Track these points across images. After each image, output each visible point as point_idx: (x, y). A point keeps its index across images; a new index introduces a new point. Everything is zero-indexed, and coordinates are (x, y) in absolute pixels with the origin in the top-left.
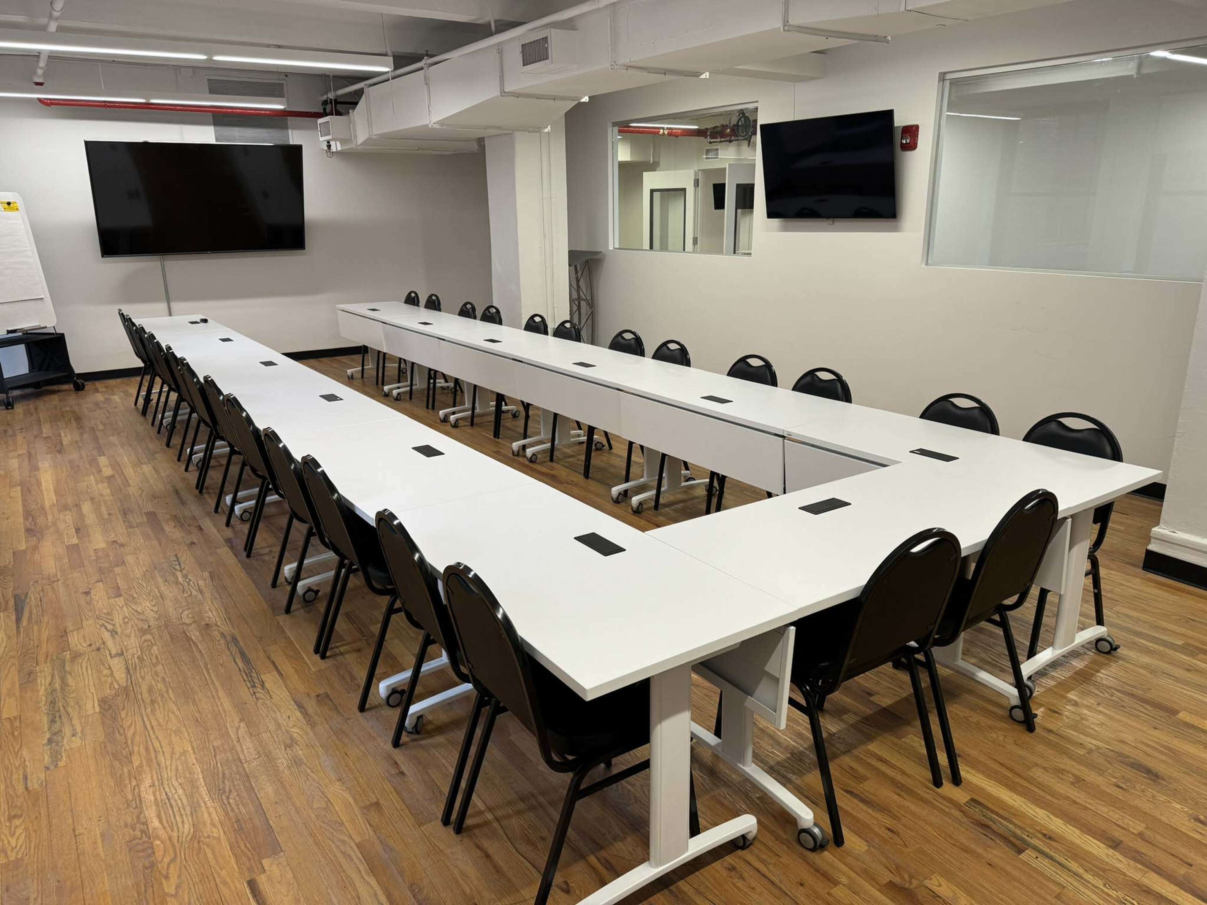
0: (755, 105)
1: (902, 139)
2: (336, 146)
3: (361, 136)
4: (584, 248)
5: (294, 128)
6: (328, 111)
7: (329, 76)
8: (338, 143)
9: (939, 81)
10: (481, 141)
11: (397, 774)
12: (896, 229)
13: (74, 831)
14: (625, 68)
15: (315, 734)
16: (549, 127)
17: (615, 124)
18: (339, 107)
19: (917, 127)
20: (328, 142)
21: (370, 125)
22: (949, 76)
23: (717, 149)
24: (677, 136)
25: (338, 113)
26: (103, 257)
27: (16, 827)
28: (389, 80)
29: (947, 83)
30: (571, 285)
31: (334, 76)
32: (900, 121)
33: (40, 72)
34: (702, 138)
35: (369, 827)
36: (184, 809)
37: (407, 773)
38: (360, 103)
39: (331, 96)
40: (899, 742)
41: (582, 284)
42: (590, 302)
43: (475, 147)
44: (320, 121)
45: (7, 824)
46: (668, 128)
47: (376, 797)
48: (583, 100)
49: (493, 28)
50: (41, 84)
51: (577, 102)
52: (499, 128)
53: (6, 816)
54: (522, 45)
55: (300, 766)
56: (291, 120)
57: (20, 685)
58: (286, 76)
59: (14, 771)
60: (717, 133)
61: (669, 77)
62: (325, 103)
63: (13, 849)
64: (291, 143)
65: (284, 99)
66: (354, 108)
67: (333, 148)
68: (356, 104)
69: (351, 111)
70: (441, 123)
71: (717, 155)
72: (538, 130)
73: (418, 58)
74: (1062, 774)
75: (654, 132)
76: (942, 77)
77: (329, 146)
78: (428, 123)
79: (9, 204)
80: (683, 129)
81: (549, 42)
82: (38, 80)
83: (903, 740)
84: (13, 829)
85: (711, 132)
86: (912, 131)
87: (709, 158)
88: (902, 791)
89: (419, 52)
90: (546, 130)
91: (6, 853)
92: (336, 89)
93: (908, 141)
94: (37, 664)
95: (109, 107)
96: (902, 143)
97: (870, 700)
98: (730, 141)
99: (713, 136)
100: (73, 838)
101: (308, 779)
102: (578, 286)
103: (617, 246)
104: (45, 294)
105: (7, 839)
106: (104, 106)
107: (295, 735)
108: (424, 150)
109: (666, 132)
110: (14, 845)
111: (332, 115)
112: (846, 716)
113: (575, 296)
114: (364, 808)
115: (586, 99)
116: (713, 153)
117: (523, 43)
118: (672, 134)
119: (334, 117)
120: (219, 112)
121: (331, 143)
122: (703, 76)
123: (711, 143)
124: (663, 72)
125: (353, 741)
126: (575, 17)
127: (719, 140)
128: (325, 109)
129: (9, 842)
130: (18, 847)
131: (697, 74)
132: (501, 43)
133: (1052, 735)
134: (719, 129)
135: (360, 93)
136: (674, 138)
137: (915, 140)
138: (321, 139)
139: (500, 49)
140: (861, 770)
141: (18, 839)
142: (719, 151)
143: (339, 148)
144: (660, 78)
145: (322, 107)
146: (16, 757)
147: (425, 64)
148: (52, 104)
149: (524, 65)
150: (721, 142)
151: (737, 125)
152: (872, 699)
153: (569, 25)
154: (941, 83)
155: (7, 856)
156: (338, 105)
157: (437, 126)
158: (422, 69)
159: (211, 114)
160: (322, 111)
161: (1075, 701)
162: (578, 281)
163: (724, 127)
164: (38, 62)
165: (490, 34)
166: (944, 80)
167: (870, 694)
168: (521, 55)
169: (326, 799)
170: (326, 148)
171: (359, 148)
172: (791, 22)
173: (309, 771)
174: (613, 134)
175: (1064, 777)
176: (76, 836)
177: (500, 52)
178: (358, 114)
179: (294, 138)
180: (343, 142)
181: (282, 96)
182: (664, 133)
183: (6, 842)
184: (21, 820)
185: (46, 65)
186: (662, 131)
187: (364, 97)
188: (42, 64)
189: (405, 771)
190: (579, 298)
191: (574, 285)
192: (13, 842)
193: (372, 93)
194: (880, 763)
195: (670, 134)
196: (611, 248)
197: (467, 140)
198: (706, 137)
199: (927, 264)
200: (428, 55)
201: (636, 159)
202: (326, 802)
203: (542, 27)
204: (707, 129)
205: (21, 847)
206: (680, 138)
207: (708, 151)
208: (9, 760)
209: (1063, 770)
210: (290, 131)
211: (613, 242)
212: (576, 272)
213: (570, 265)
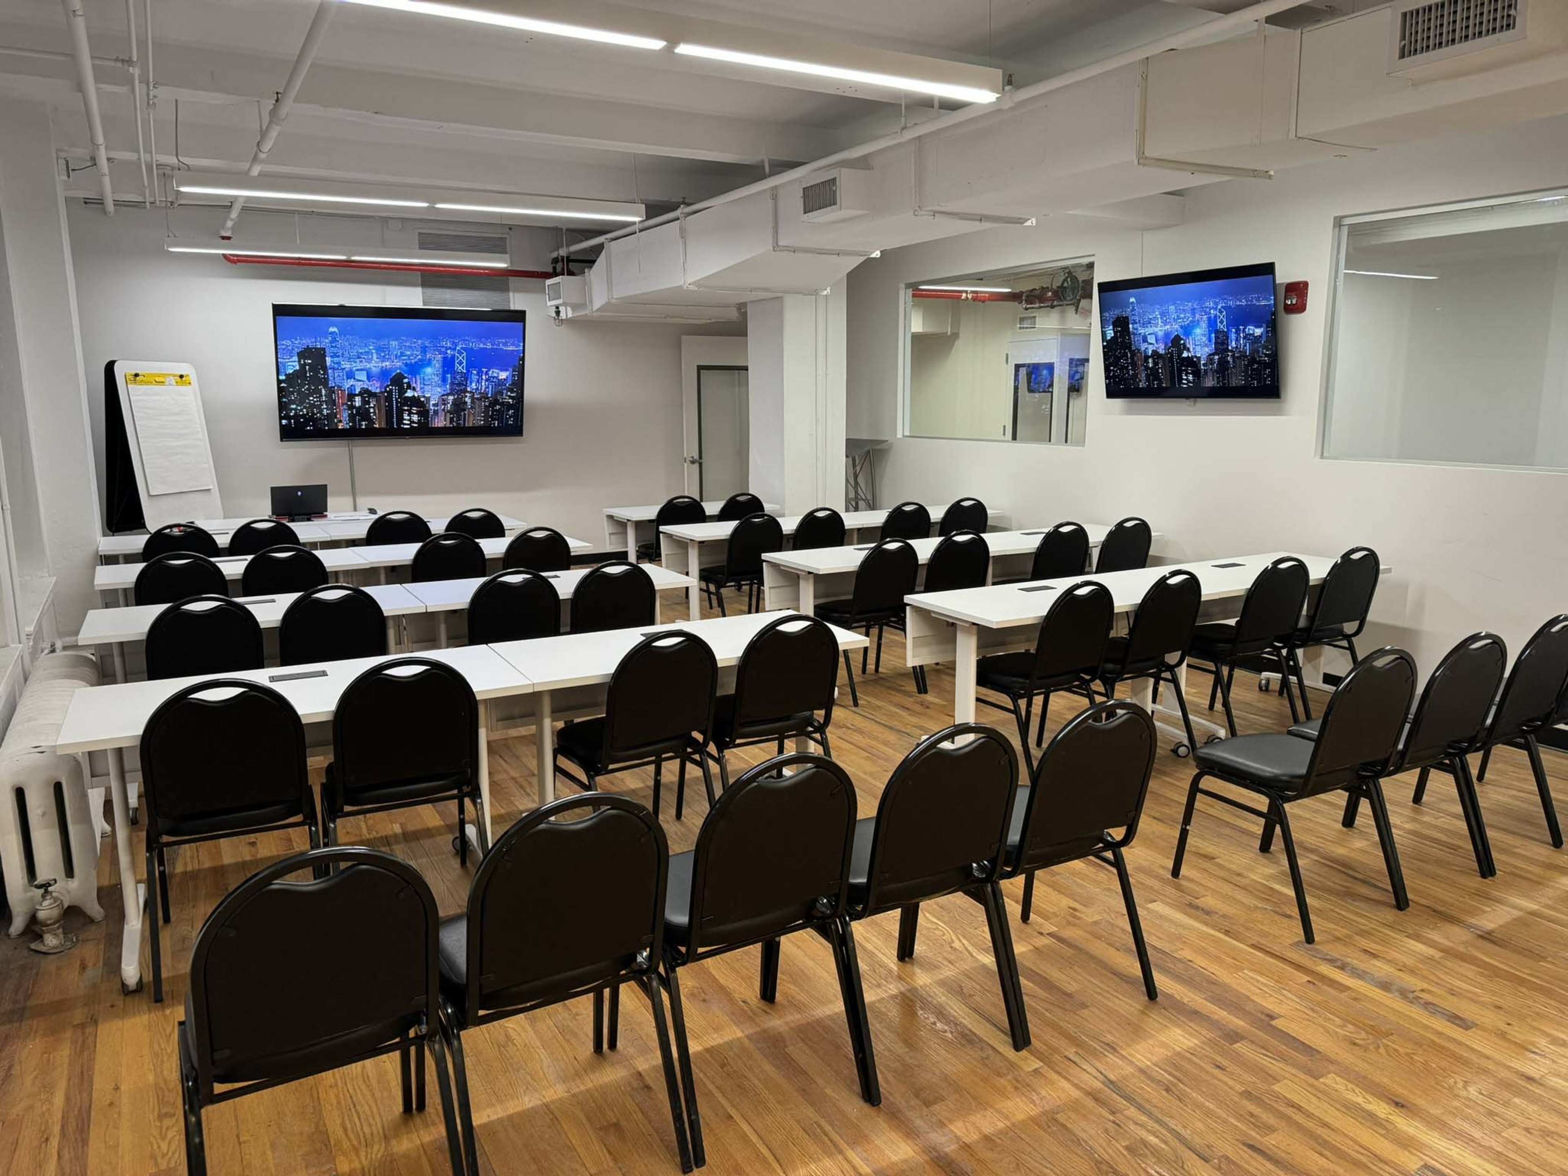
0: (1090, 259)
1: (1286, 299)
2: (567, 313)
3: (598, 302)
4: (865, 436)
5: (516, 290)
6: (559, 269)
7: (562, 229)
8: (569, 308)
9: (1334, 227)
10: (742, 308)
11: (642, 1089)
12: (1279, 412)
13: (238, 1137)
14: (932, 213)
15: (535, 1032)
16: (828, 289)
17: (908, 286)
18: (572, 266)
19: (1306, 284)
20: (557, 308)
21: (610, 288)
22: (1347, 221)
23: (1035, 317)
24: (984, 302)
25: (571, 273)
26: (282, 440)
27: (168, 1129)
28: (635, 233)
29: (1345, 231)
30: (847, 481)
31: (567, 230)
32: (1283, 276)
33: (230, 224)
34: (1016, 303)
35: (607, 1155)
36: (374, 1118)
37: (654, 1087)
38: (598, 261)
39: (563, 252)
40: (1316, 1083)
41: (861, 480)
42: (871, 502)
43: (733, 314)
44: (549, 282)
45: (158, 1124)
46: (972, 292)
47: (615, 1116)
48: (873, 256)
49: (767, 169)
50: (229, 238)
51: (866, 258)
52: (766, 290)
53: (156, 1114)
54: (804, 189)
55: (518, 1071)
56: (513, 281)
57: (173, 953)
58: (510, 229)
59: (165, 1058)
60: (1035, 297)
61: (986, 225)
62: (555, 261)
63: (164, 1156)
64: (512, 308)
65: (507, 256)
66: (591, 267)
67: (563, 315)
68: (593, 262)
69: (586, 270)
70: (696, 283)
71: (1035, 323)
72: (815, 293)
73: (673, 207)
74: (1552, 1138)
75: (955, 297)
76: (1338, 222)
77: (558, 313)
78: (682, 283)
79: (181, 377)
80: (991, 292)
81: (838, 183)
82: (225, 234)
83: (1321, 1080)
84: (164, 1130)
85: (1027, 296)
86: (1299, 290)
87: (1023, 328)
88: (1325, 1149)
89: (673, 200)
90: (825, 293)
91: (156, 1160)
92: (568, 245)
93: (1294, 302)
94: (192, 928)
95: (303, 264)
96: (1286, 304)
97: (1271, 1026)
98: (1053, 307)
99: (1029, 301)
100: (237, 1146)
101: (527, 1088)
102: (856, 483)
103: (907, 433)
104: (213, 485)
105: (158, 1143)
106: (299, 264)
107: (511, 1032)
108: (672, 317)
109: (970, 296)
110: (165, 1151)
111: (563, 274)
112: (1238, 1044)
113: (852, 495)
114: (601, 1129)
115: (877, 254)
116: (1029, 321)
117: (805, 186)
118: (977, 298)
119: (566, 278)
120: (430, 270)
121: (561, 308)
122: (1028, 223)
123: (1026, 309)
124: (979, 218)
125: (583, 1043)
126: (870, 154)
127: (1037, 305)
128: (554, 268)
129: (159, 1147)
130: (170, 1154)
131: (1020, 221)
132: (775, 188)
133: (1534, 1085)
134: (1037, 292)
135: (600, 248)
136: (980, 303)
137: (1303, 300)
138: (549, 303)
139: (774, 194)
140: (1267, 1117)
141: (170, 1143)
142: (1037, 319)
143: (570, 315)
144: (976, 226)
145: (551, 266)
146: (168, 1041)
147: (682, 213)
148: (239, 261)
149: (805, 213)
150: (1041, 307)
151: (1062, 287)
152: (1273, 1023)
153: (863, 163)
154: (1337, 230)
155: (156, 1164)
156: (570, 264)
157: (692, 287)
158: (678, 219)
159: (419, 273)
160: (550, 270)
161: (1563, 1040)
162: (856, 477)
163: (1044, 290)
164: (229, 212)
165: (762, 177)
166: (1340, 226)
167: (1272, 1018)
168: (802, 200)
169: (551, 1116)
170: (554, 315)
171: (595, 314)
172: (1147, 154)
173: (529, 1078)
174: (904, 297)
175: (1556, 1143)
176: (240, 1144)
177: (775, 198)
178: (596, 274)
179: (516, 302)
180: (575, 307)
181: (505, 252)
182: (967, 298)
183: (155, 1147)
184: (174, 1119)
185: (238, 216)
186: (964, 295)
187: (604, 252)
188: (234, 214)
189: (651, 1085)
190: (856, 497)
191: (852, 481)
192: (164, 1146)
193: (614, 249)
194: (1291, 1109)
195: (974, 299)
196: (899, 435)
197: (727, 306)
198: (1021, 303)
199: (1322, 457)
200: (684, 203)
201: (930, 330)
202: (552, 1120)
203: (830, 166)
204: (1022, 293)
205: (173, 1154)
206: (987, 303)
207: (1022, 320)
208: (160, 1045)
209: (1553, 1133)
210: (511, 294)
211: (902, 429)
212: (854, 466)
213: (847, 456)
